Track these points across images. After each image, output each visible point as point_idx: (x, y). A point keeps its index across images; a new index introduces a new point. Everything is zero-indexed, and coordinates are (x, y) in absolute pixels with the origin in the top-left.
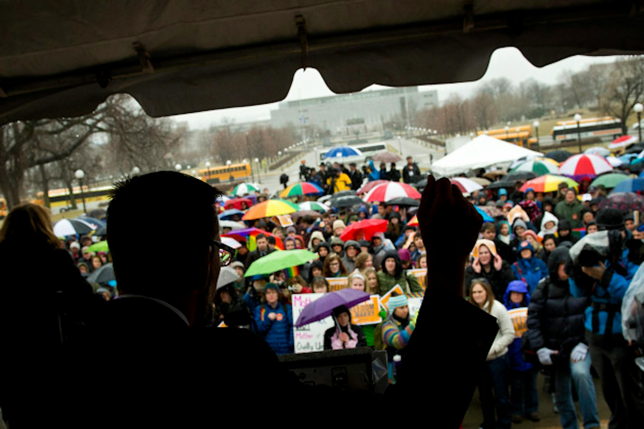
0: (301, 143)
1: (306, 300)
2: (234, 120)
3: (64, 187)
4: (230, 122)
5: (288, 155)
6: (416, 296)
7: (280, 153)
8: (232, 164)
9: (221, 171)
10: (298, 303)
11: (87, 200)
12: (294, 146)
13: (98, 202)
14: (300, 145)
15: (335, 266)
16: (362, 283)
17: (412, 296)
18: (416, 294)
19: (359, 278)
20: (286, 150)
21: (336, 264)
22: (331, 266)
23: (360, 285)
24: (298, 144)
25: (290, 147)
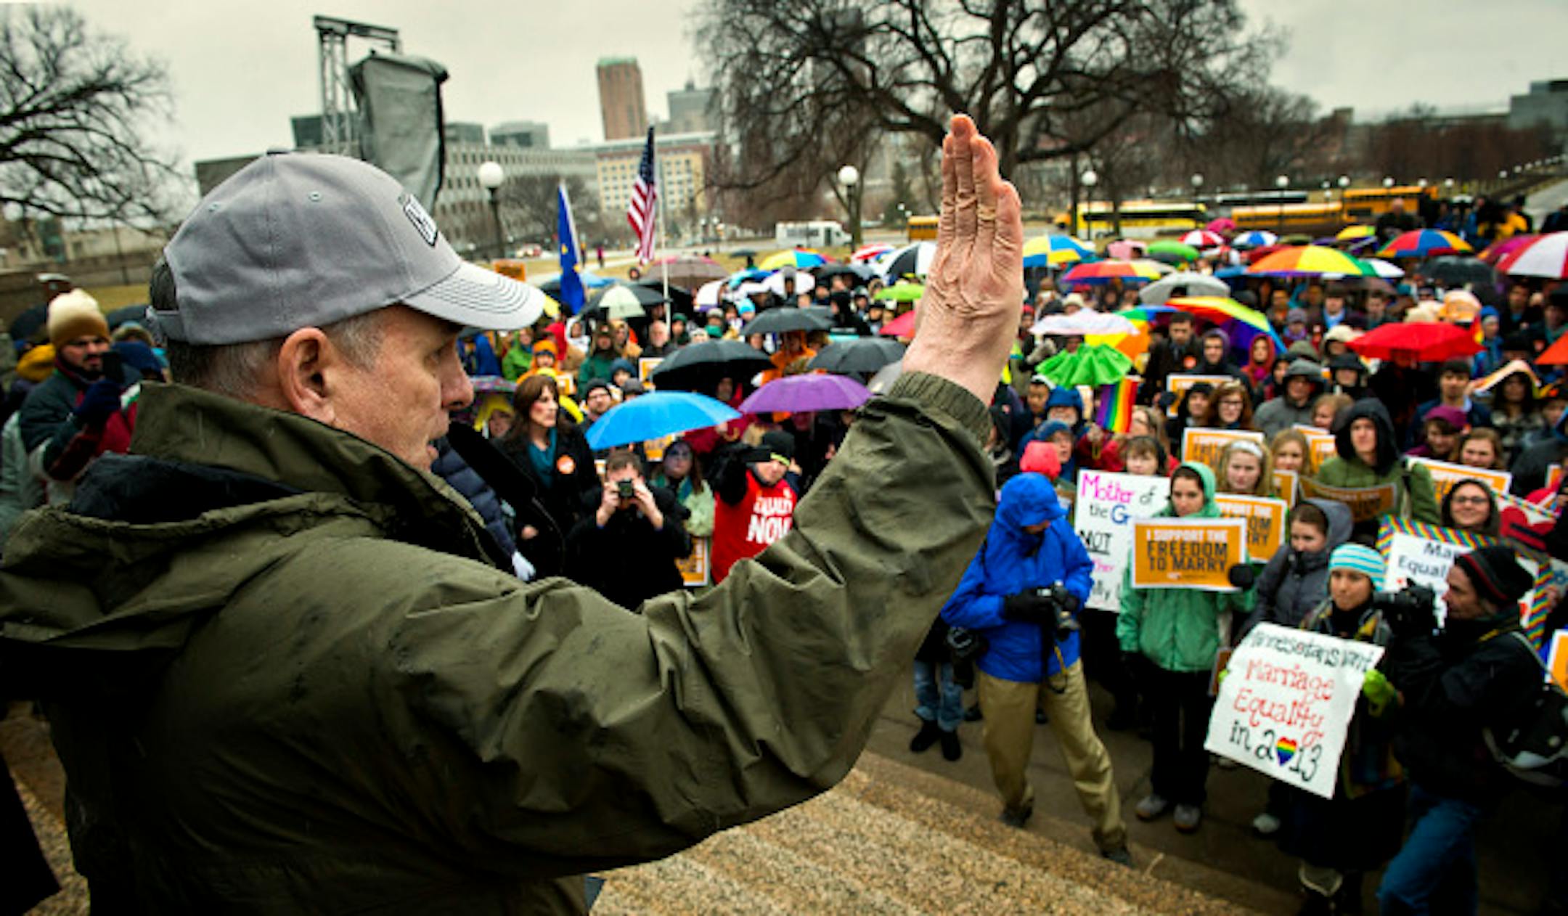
0: (1556, 159)
1: (1110, 487)
2: (1433, 109)
3: (1103, 200)
4: (1425, 113)
5: (1522, 181)
6: (1417, 534)
7: (1503, 174)
8: (1395, 185)
9: (1375, 197)
10: (1090, 490)
11: (1123, 222)
12: (1538, 163)
13: (1157, 228)
14: (1553, 164)
15: (1232, 407)
16: (1254, 464)
17: (1408, 529)
18: (1419, 526)
19: (1246, 451)
20: (1518, 169)
21: (1235, 403)
22: (1223, 406)
23: (1249, 468)
24: (1548, 161)
25: (1529, 166)
